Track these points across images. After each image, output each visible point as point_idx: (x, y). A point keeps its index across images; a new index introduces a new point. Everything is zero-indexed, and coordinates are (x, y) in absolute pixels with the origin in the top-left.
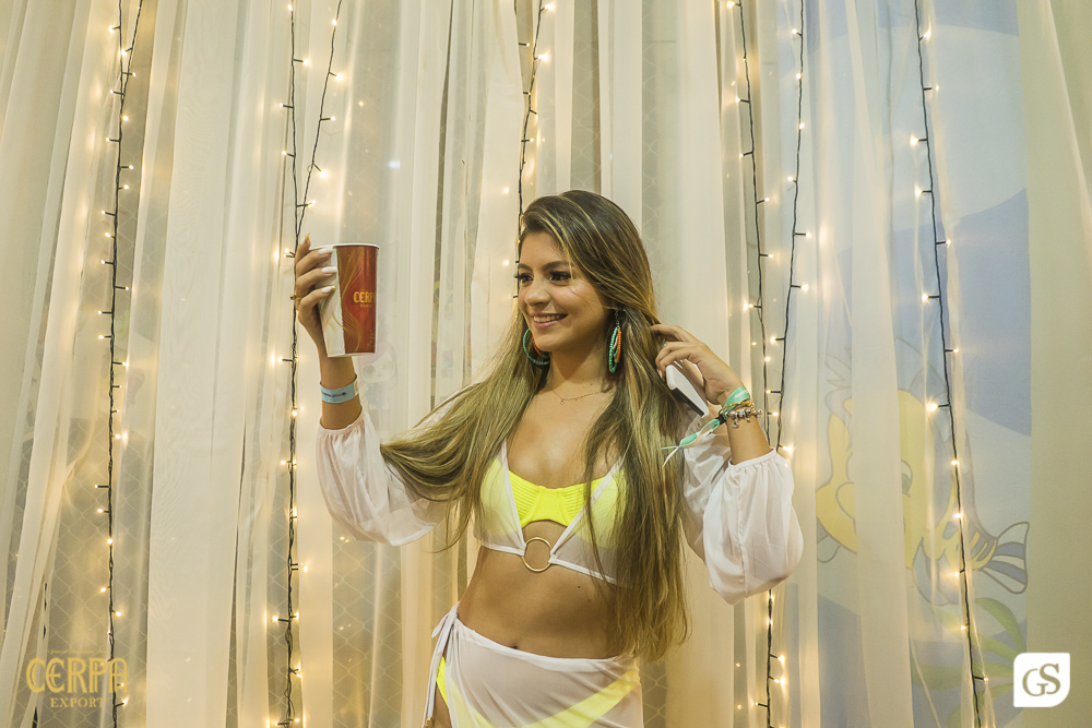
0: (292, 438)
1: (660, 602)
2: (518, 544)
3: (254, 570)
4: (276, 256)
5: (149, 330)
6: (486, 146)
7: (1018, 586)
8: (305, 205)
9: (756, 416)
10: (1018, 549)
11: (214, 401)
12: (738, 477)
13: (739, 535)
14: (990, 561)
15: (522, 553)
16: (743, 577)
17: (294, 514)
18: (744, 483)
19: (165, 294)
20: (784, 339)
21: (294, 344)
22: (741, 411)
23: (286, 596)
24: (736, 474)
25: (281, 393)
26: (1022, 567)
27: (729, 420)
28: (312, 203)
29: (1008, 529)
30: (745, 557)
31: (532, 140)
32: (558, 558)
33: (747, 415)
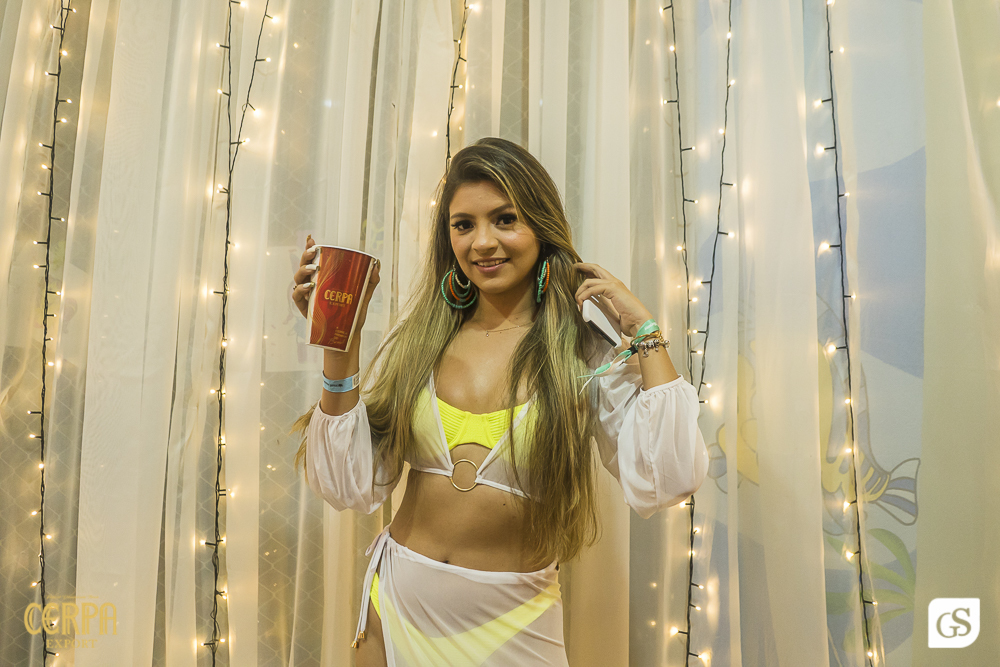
0: (221, 368)
1: (573, 506)
2: (446, 465)
3: (185, 496)
4: (210, 191)
5: (83, 262)
6: (417, 91)
7: (909, 518)
8: (239, 143)
9: (664, 346)
10: (910, 484)
11: (146, 331)
12: (648, 402)
13: (651, 454)
14: (883, 494)
15: (450, 474)
16: (654, 493)
17: (223, 442)
18: (654, 407)
19: (99, 225)
20: (710, 282)
21: (226, 277)
22: (651, 342)
23: (214, 521)
24: (647, 399)
25: (213, 325)
26: (913, 501)
27: (640, 350)
28: (246, 141)
29: (901, 464)
30: (656, 474)
31: (461, 87)
32: (484, 478)
33: (656, 345)
